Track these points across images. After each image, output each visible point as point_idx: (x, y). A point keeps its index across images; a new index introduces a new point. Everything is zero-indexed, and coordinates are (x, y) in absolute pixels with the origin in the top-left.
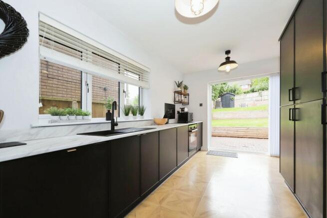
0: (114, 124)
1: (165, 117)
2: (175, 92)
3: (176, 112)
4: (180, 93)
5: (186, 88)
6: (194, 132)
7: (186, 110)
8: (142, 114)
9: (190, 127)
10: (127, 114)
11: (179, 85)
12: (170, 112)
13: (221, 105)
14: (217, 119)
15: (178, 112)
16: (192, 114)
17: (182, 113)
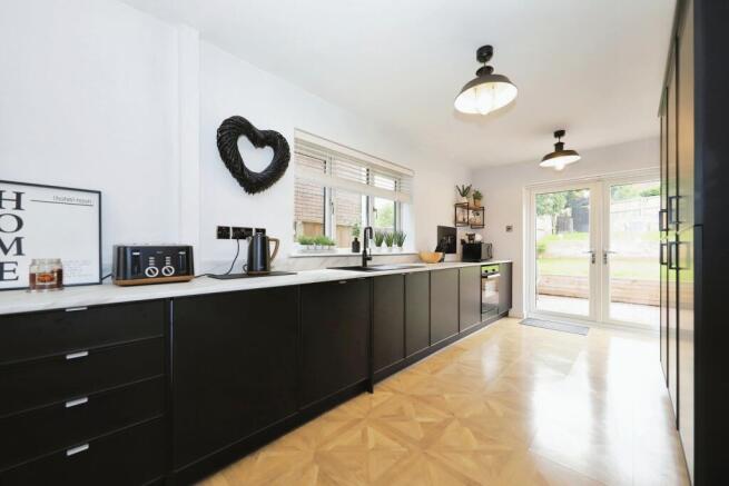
0: (366, 258)
1: (438, 250)
2: (457, 205)
3: (458, 242)
4: (466, 207)
5: (477, 196)
6: (491, 279)
7: (478, 238)
8: (400, 244)
9: (484, 269)
10: (379, 244)
11: (464, 193)
12: (447, 241)
13: (571, 226)
14: (560, 258)
15: (463, 242)
16: (490, 247)
17: (470, 244)
